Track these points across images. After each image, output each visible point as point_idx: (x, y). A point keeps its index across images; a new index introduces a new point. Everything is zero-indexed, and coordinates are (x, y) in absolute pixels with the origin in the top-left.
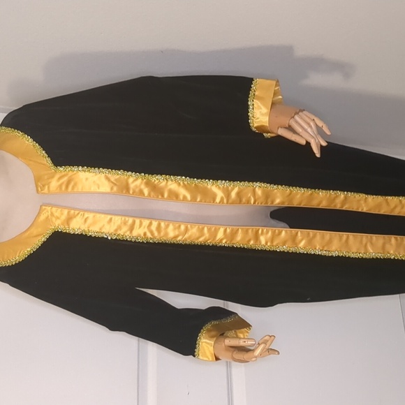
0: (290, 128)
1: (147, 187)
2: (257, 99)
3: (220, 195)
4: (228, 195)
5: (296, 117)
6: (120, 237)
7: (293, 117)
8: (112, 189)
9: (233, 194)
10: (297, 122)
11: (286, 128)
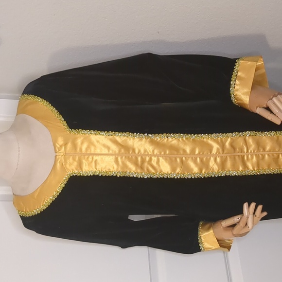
0: (268, 109)
1: (152, 145)
2: (239, 80)
3: (216, 146)
4: (223, 146)
5: (275, 99)
6: (127, 175)
7: (272, 99)
8: (120, 151)
9: (227, 144)
10: (274, 104)
11: (265, 108)
